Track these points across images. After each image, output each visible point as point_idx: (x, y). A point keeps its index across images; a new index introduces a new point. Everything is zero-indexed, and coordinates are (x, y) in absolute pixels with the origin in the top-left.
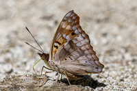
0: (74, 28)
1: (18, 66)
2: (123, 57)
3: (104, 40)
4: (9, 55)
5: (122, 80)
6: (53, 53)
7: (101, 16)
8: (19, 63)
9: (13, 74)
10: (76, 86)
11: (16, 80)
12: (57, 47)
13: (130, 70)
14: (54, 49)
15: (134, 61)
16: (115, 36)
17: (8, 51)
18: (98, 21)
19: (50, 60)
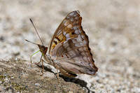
0: (75, 28)
1: (26, 51)
2: (125, 70)
3: (112, 49)
4: (20, 39)
5: (119, 91)
6: (52, 48)
7: (115, 26)
8: (27, 49)
9: (19, 57)
10: (75, 85)
11: (21, 63)
12: (56, 43)
13: (129, 83)
14: (54, 44)
15: (134, 76)
16: (123, 48)
17: (20, 35)
18: (112, 30)
19: (47, 54)
